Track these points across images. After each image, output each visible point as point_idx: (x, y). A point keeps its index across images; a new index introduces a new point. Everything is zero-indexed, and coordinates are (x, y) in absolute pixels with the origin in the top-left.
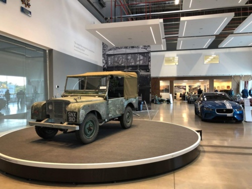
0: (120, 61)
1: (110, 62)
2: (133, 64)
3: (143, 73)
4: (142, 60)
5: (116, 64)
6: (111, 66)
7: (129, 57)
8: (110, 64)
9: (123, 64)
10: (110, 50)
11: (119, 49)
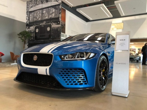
0: (37, 16)
1: (31, 18)
3: (54, 26)
4: (54, 13)
5: (35, 20)
7: (44, 12)
8: (31, 20)
9: (40, 19)
10: (32, 7)
11: (38, 5)
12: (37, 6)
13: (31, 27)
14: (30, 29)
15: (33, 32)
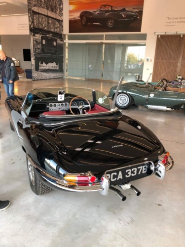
0: (43, 23)
1: (35, 21)
2: (53, 30)
5: (41, 27)
6: (37, 27)
7: (50, 22)
8: (35, 24)
9: (46, 28)
10: (35, 6)
11: (42, 7)
12: (42, 9)
13: (36, 35)
14: (36, 38)
15: (40, 43)
